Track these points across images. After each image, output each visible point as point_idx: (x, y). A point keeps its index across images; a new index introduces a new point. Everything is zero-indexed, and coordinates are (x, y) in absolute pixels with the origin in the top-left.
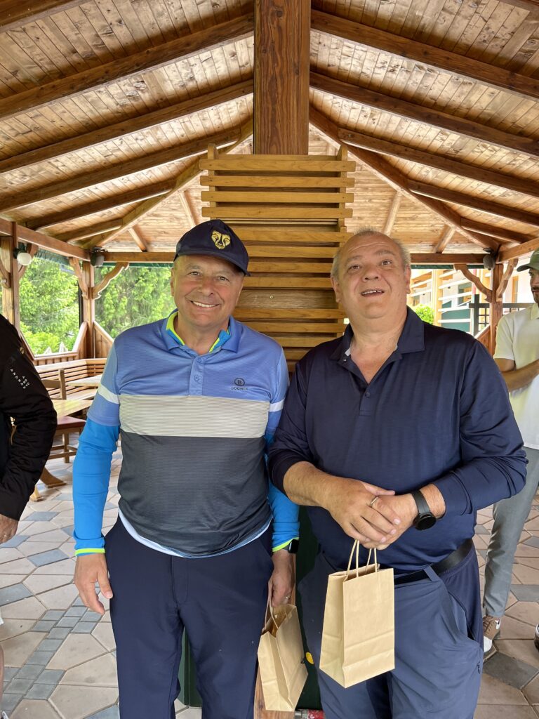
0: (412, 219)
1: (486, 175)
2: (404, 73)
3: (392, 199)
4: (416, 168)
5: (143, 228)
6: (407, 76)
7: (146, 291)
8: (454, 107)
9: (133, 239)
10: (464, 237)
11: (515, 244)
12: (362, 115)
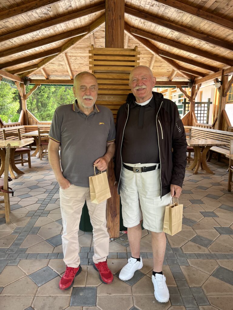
0: (160, 66)
1: (189, 49)
2: (157, 7)
3: (152, 58)
4: (162, 46)
5: (47, 69)
6: (158, 8)
7: (44, 97)
8: (177, 21)
9: (42, 74)
10: (181, 75)
11: (200, 78)
12: (140, 23)
